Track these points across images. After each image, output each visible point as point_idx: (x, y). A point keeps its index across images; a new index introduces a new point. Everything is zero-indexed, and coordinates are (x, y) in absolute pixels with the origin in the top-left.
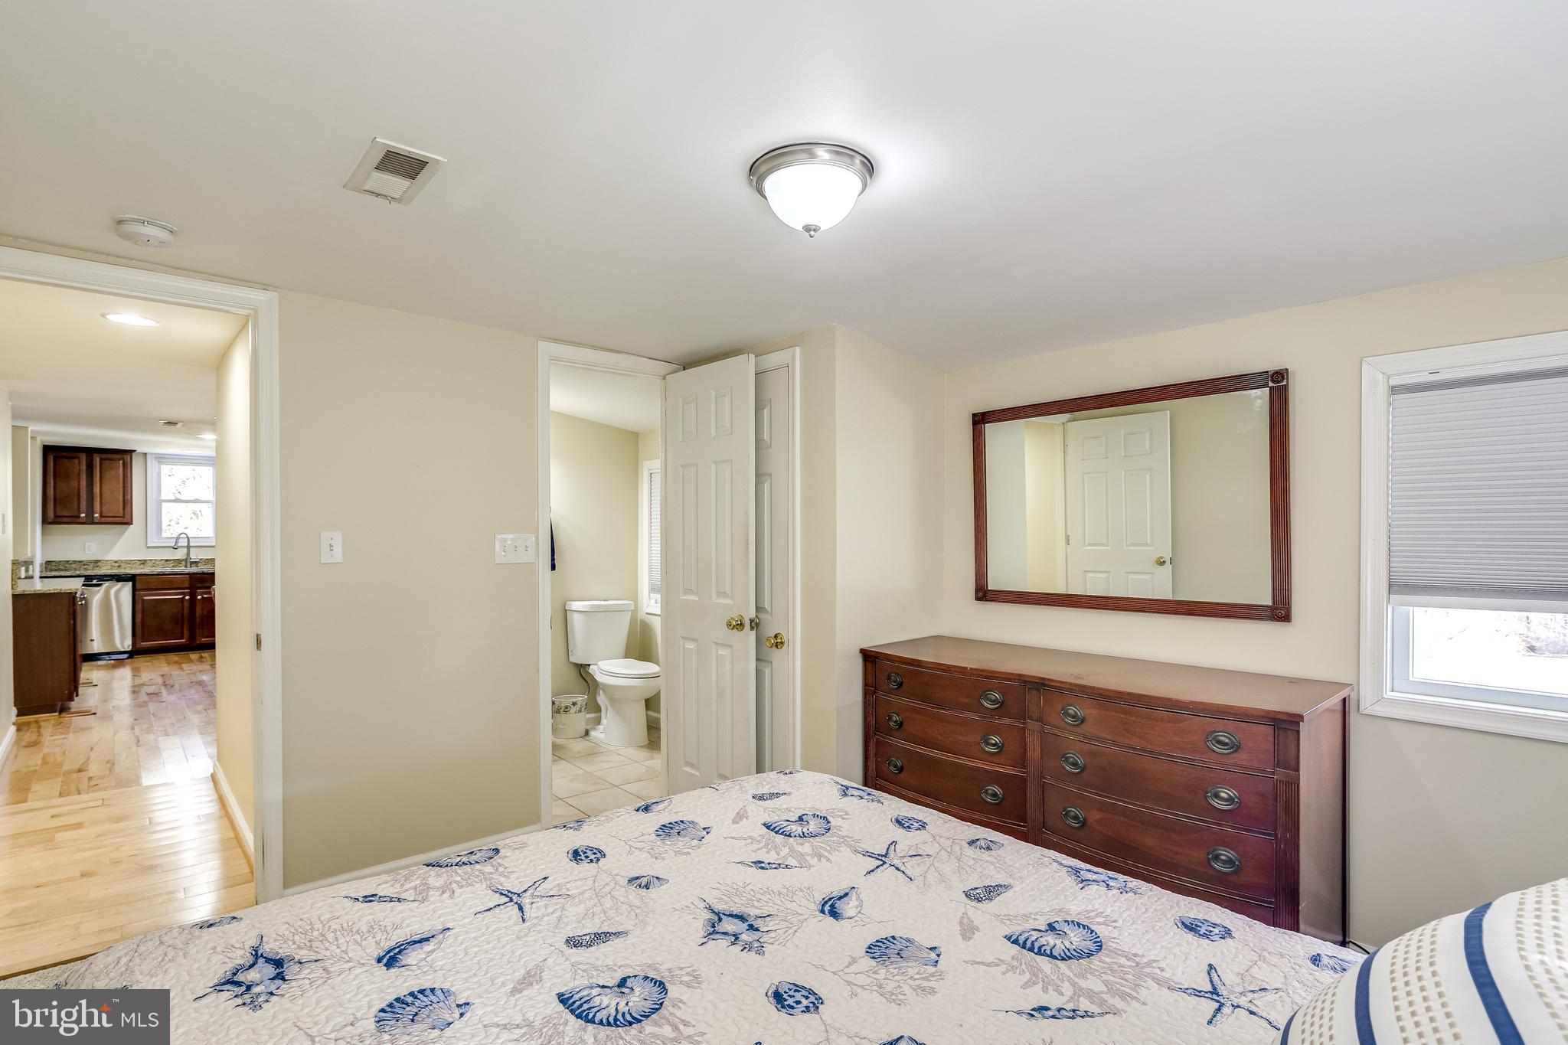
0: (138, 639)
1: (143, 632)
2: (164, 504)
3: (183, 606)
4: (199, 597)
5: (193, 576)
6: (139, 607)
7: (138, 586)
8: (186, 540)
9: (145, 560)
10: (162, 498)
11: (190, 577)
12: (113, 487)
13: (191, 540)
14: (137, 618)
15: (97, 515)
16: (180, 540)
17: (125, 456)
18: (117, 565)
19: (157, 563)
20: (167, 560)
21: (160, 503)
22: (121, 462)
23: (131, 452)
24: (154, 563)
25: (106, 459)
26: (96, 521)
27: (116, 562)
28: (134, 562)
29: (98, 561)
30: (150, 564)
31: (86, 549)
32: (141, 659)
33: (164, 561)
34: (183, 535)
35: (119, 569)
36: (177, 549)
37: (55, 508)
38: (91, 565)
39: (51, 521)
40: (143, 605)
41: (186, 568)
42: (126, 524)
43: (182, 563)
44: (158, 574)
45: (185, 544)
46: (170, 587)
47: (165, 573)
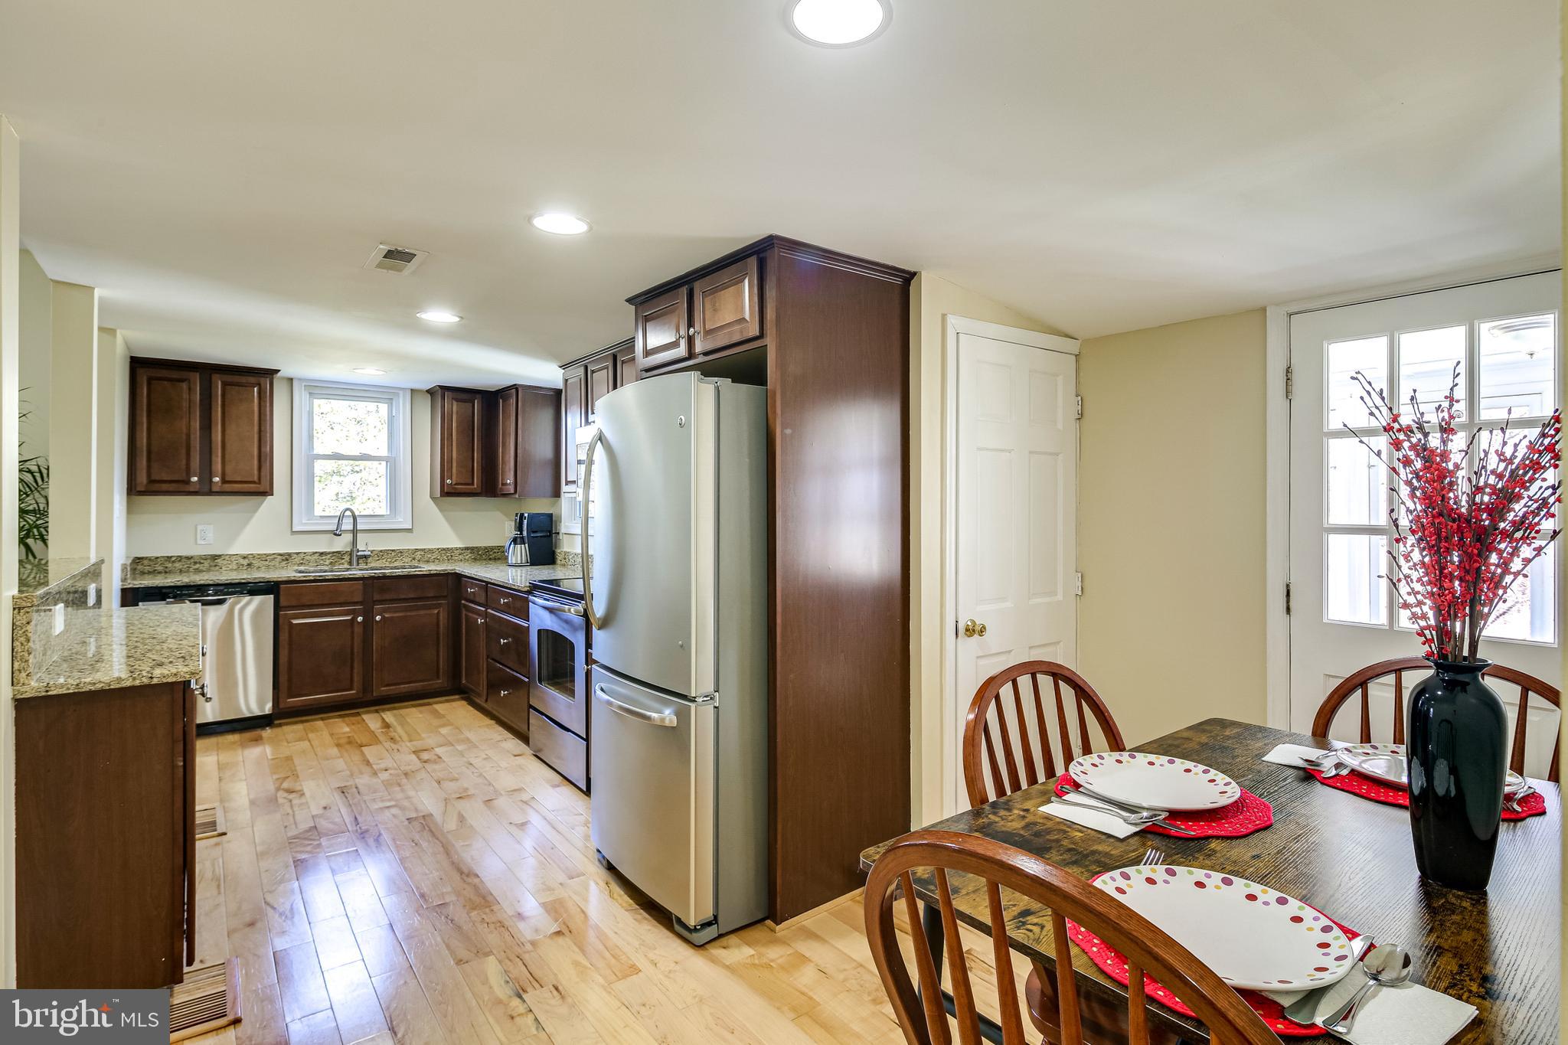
0: (282, 695)
1: (290, 680)
2: (317, 463)
3: (353, 633)
4: (378, 618)
5: (366, 582)
6: (284, 637)
7: (283, 602)
8: (352, 520)
9: (289, 555)
10: (316, 452)
11: (365, 585)
12: (242, 431)
13: (359, 520)
14: (281, 656)
15: (217, 479)
16: (344, 520)
17: (262, 380)
18: (245, 562)
19: (308, 558)
20: (322, 554)
21: (311, 460)
22: (256, 390)
23: (273, 372)
24: (303, 558)
25: (232, 384)
26: (215, 489)
27: (244, 558)
28: (272, 557)
29: (217, 556)
30: (297, 560)
31: (198, 537)
32: (286, 729)
33: (318, 554)
34: (348, 513)
35: (249, 569)
36: (340, 535)
37: (149, 467)
38: (206, 563)
39: (143, 490)
40: (290, 634)
41: (351, 564)
42: (262, 495)
43: (345, 557)
44: (315, 579)
45: (351, 527)
46: (334, 602)
47: (326, 578)
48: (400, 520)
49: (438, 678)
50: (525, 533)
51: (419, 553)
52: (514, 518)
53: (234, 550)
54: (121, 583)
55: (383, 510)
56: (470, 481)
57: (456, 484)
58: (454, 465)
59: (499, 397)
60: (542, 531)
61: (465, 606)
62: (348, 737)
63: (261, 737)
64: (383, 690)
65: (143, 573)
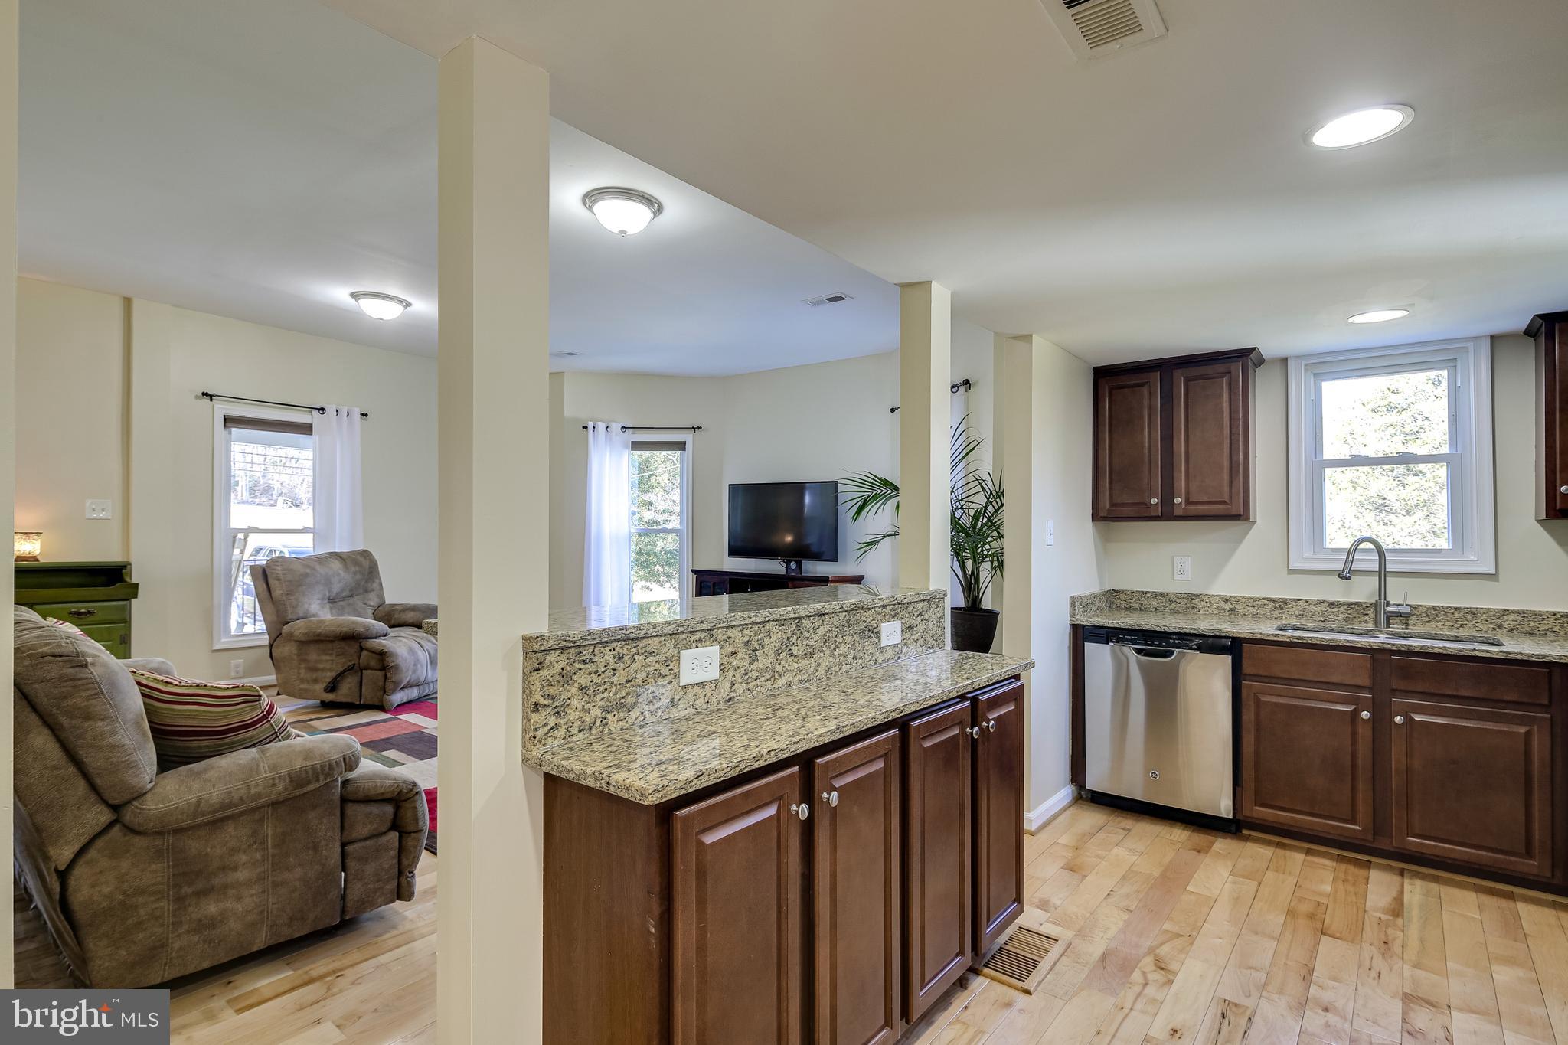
0: (1249, 796)
1: (1259, 780)
2: (1328, 471)
3: (1354, 734)
4: (1399, 719)
5: (1378, 656)
6: (1249, 716)
7: (1247, 667)
8: (1374, 556)
9: (1285, 601)
10: (1325, 457)
11: (1377, 660)
12: (1211, 439)
13: (1389, 556)
16: (1360, 556)
17: (1233, 368)
18: (1228, 606)
19: (1311, 608)
20: (1332, 604)
21: (1318, 467)
22: (1225, 380)
23: (1250, 356)
25: (1196, 379)
26: (1177, 512)
27: (1226, 601)
28: (1261, 603)
29: (1194, 595)
31: (1175, 571)
32: (1251, 845)
33: (1326, 605)
34: (1367, 545)
35: (1232, 616)
36: (1349, 578)
37: (1111, 489)
38: (1183, 603)
39: (1105, 515)
40: (1257, 715)
41: (1376, 627)
42: (1239, 520)
43: (1368, 612)
44: (1291, 642)
45: (1376, 568)
46: (1323, 680)
47: (1309, 642)
48: (1472, 558)
49: (1530, 855)
51: (1509, 617)
53: (1213, 591)
54: (1069, 618)
55: (1443, 543)
62: (1319, 904)
63: (1210, 847)
64: (1409, 841)
65: (1119, 608)
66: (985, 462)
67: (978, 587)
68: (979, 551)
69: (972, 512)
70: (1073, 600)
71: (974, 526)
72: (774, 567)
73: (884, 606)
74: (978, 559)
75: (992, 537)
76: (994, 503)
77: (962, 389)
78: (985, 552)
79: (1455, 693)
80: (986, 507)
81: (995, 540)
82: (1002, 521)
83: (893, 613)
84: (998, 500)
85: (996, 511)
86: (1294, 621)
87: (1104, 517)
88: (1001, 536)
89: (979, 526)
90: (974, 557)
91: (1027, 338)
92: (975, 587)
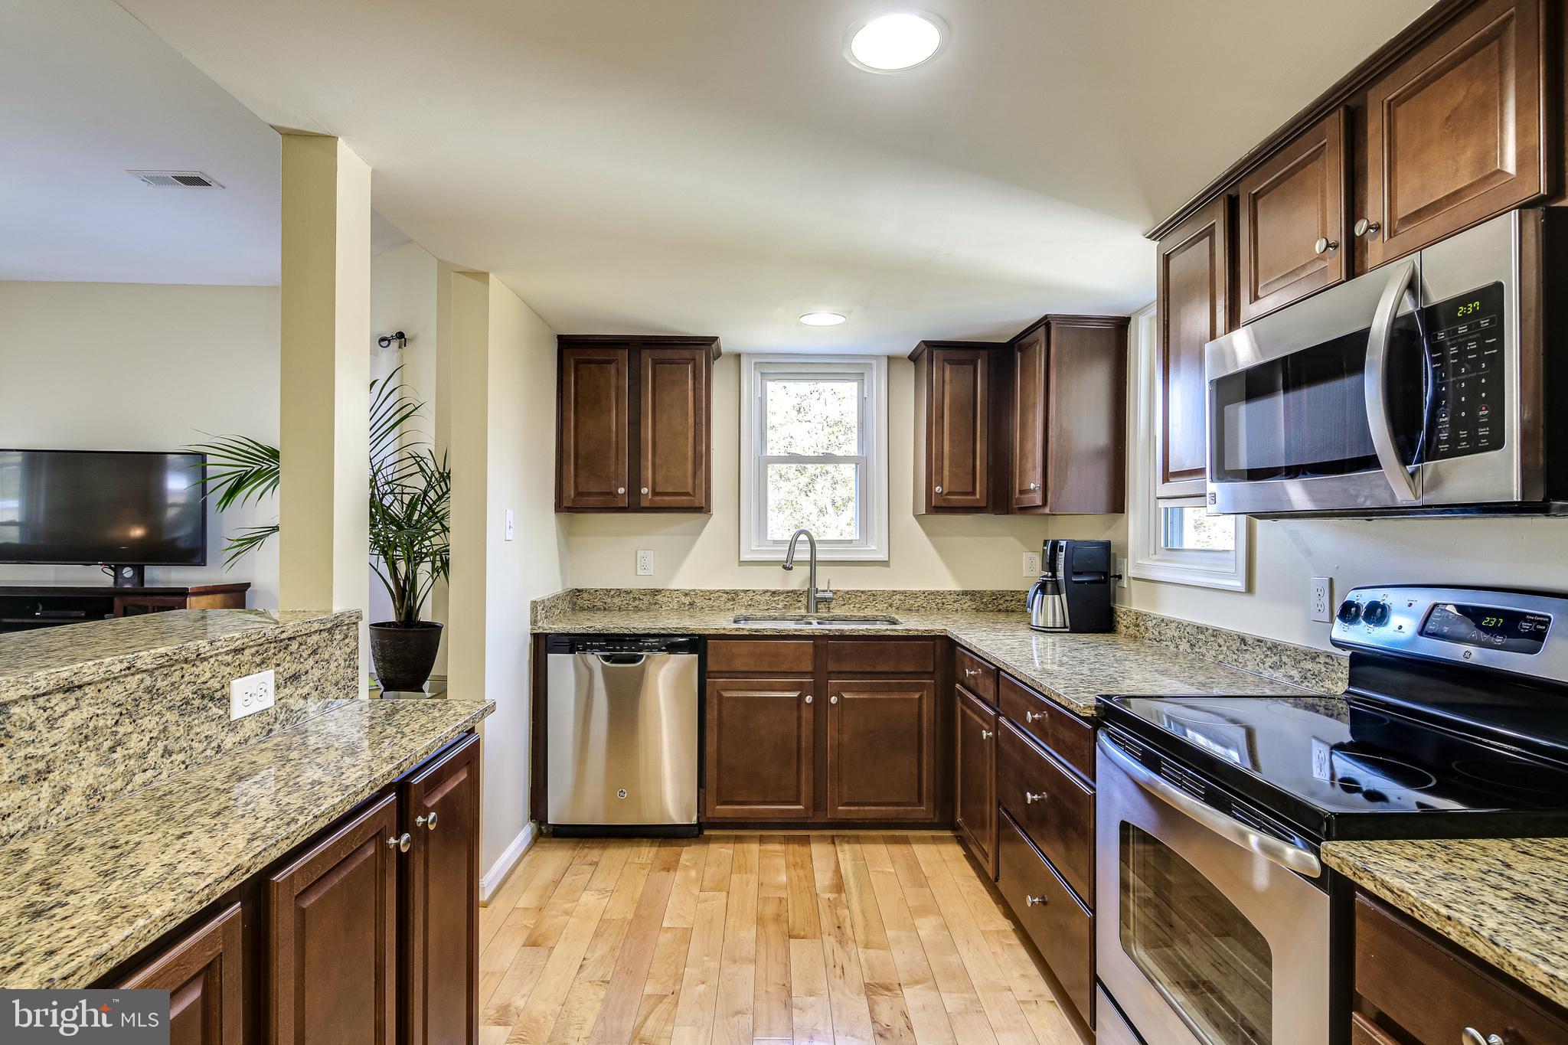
0: (711, 797)
1: (719, 779)
2: (771, 467)
3: (799, 718)
4: (834, 699)
5: (819, 642)
6: (712, 715)
7: (712, 665)
8: (808, 547)
9: (736, 593)
10: (769, 453)
11: (815, 646)
12: (674, 424)
13: (818, 547)
14: (708, 743)
16: (798, 547)
17: (698, 353)
18: (687, 600)
19: (757, 598)
20: (774, 593)
21: (765, 462)
22: (691, 367)
23: (707, 344)
25: (662, 362)
26: (644, 503)
27: (686, 595)
28: (716, 595)
29: (657, 591)
30: (745, 600)
31: (639, 565)
32: (714, 847)
33: (769, 594)
34: (803, 537)
35: (692, 610)
36: (791, 569)
37: (576, 476)
38: (646, 599)
39: (570, 505)
40: (720, 711)
41: (808, 612)
42: (701, 512)
43: (801, 599)
44: (750, 635)
45: (807, 557)
46: (775, 669)
47: (765, 633)
48: (872, 548)
49: (920, 802)
50: (1061, 575)
51: (898, 597)
52: (1040, 547)
53: (673, 586)
54: (530, 627)
56: (970, 489)
57: (949, 494)
58: (946, 462)
59: (1016, 349)
60: (1090, 573)
61: (960, 694)
62: (780, 900)
63: (678, 861)
64: (840, 810)
65: (582, 609)
66: (424, 434)
67: (415, 595)
68: (416, 549)
69: (407, 499)
70: (534, 605)
71: (409, 517)
72: (97, 577)
73: (238, 651)
74: (414, 560)
75: (433, 530)
76: (437, 488)
77: (395, 344)
78: (424, 550)
79: (873, 670)
80: (425, 493)
81: (437, 534)
82: (446, 510)
83: (258, 660)
84: (443, 484)
85: (440, 498)
86: (743, 612)
87: (569, 508)
88: (445, 529)
89: (416, 517)
90: (409, 558)
91: (482, 276)
92: (410, 595)
